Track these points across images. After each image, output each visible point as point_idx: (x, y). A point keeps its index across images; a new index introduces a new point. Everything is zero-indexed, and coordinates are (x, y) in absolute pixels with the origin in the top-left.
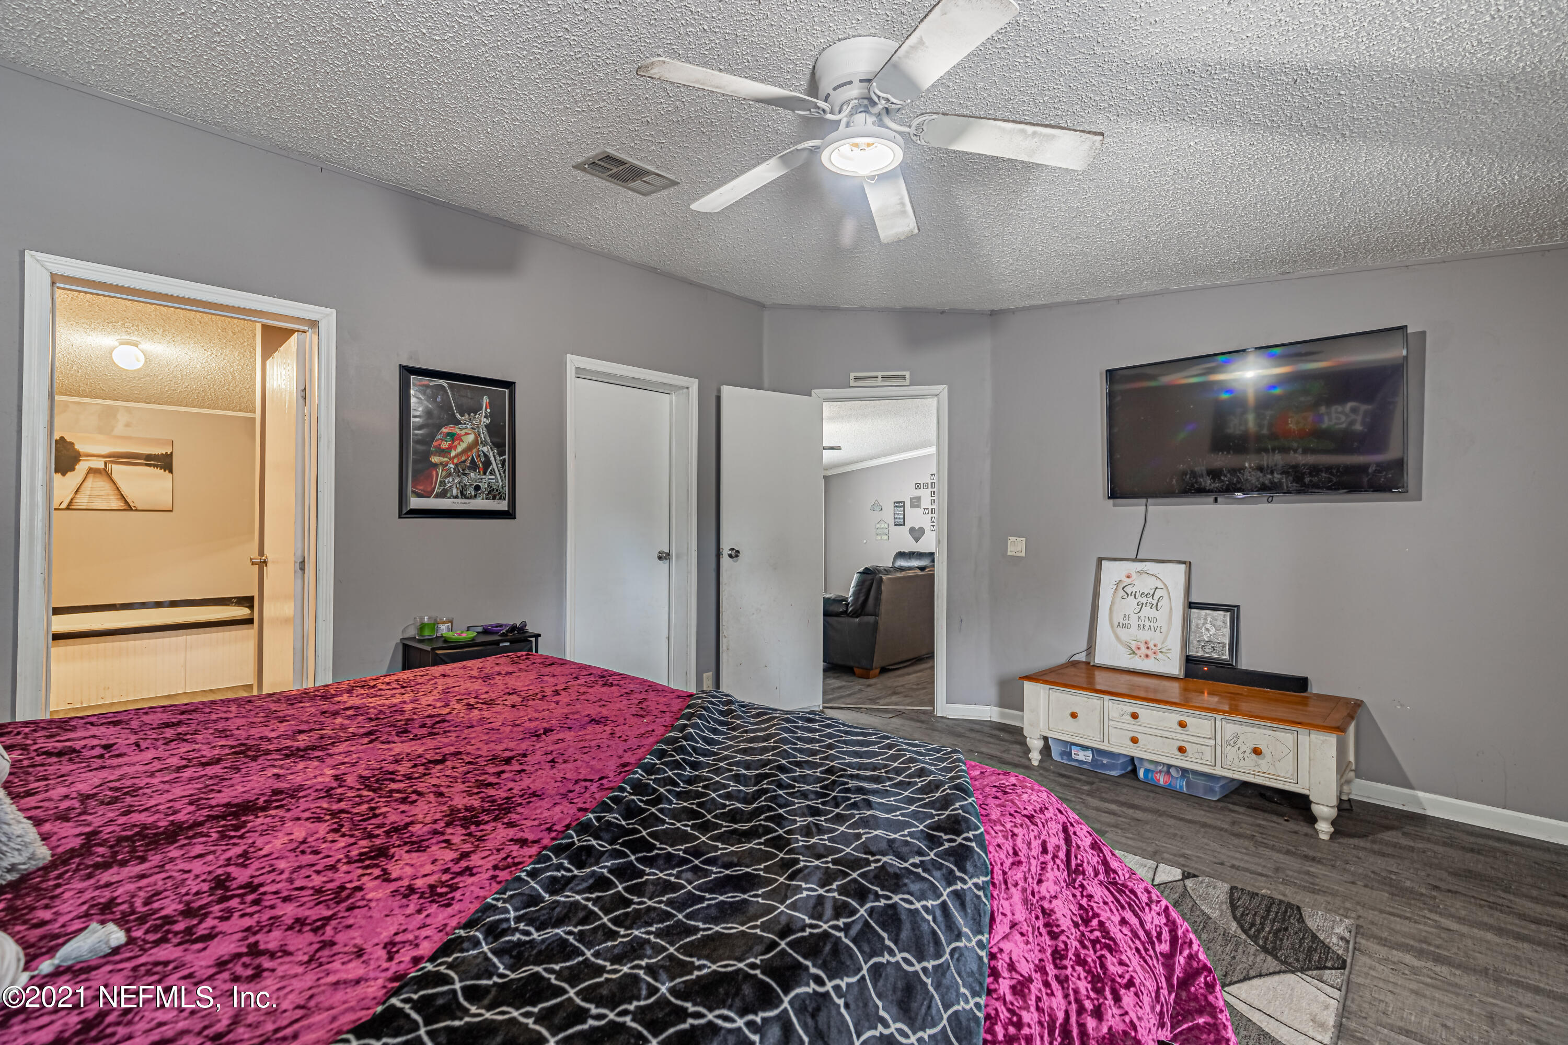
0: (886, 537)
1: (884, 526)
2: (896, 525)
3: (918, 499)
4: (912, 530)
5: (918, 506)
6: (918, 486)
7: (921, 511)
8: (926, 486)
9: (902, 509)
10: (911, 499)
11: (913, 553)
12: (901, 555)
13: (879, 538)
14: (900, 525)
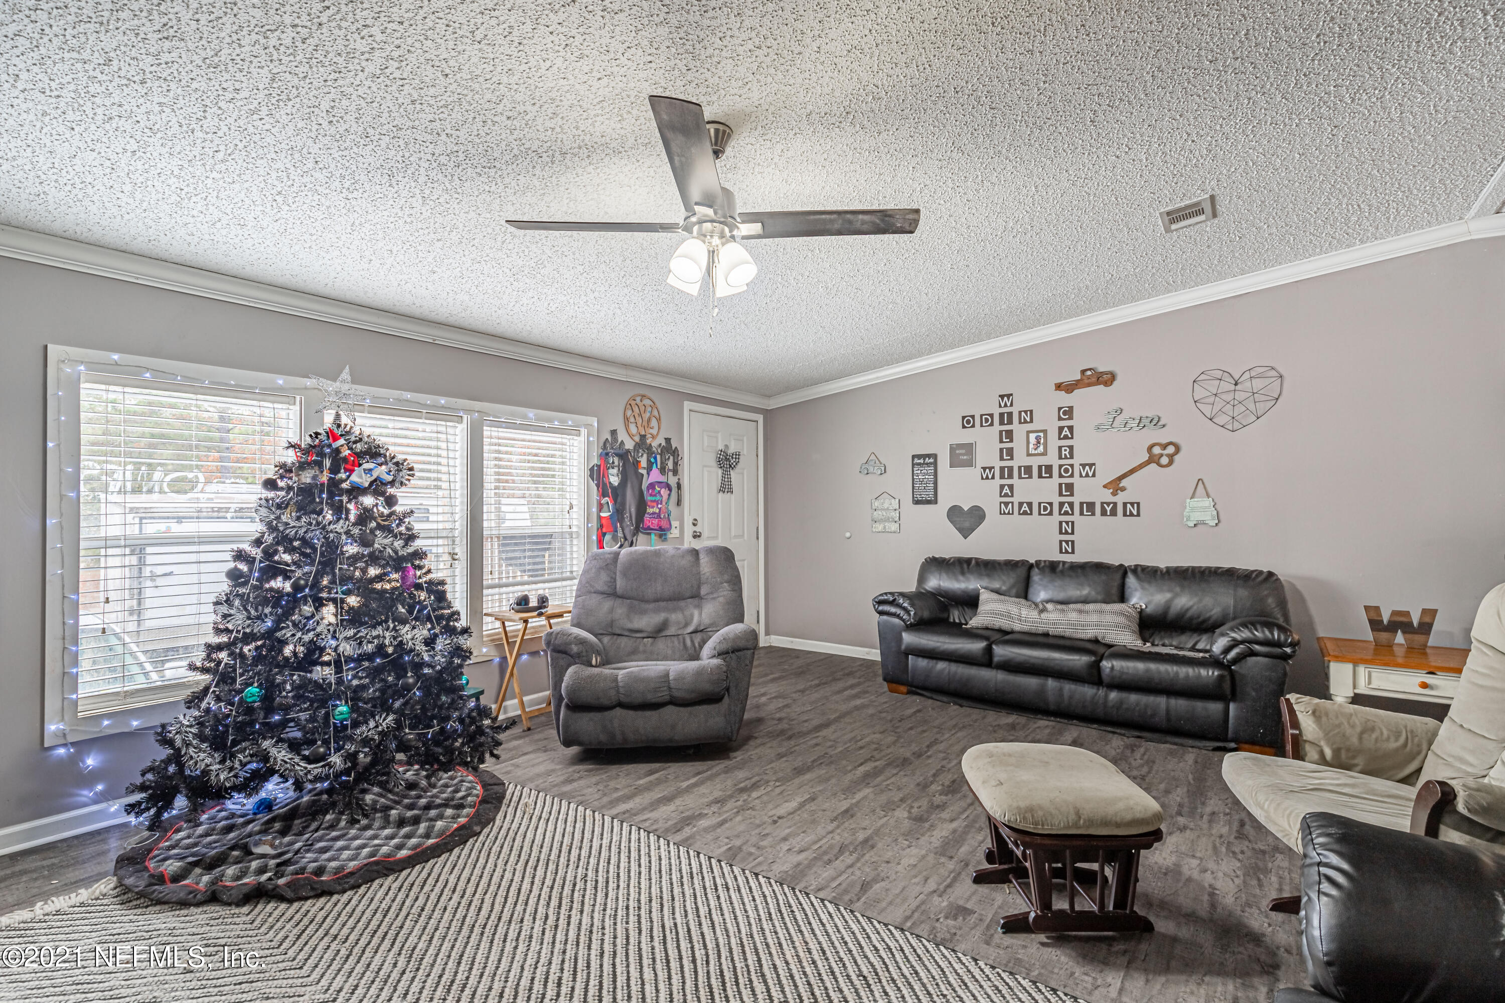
0: (894, 527)
1: (888, 503)
2: (917, 502)
3: (969, 448)
4: (954, 513)
5: (970, 464)
6: (968, 422)
7: (975, 472)
8: (987, 420)
9: (931, 469)
10: (953, 448)
11: (968, 561)
12: (935, 564)
13: (880, 527)
14: (928, 502)
